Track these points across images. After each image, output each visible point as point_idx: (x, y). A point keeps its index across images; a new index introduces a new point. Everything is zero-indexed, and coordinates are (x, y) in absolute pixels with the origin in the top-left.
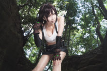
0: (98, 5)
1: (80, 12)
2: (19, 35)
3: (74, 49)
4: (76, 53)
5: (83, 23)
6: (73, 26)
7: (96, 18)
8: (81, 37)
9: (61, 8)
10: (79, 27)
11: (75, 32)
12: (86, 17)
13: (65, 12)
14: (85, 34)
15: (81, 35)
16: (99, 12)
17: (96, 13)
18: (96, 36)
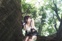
0: (56, 15)
1: (48, 17)
2: (21, 24)
3: (44, 33)
4: (45, 35)
5: (49, 22)
6: (44, 23)
7: (55, 20)
8: (48, 28)
9: (40, 15)
10: (47, 23)
11: (45, 26)
12: (50, 20)
13: (41, 17)
14: (49, 27)
15: (48, 27)
16: (56, 18)
17: (55, 18)
18: (54, 28)
